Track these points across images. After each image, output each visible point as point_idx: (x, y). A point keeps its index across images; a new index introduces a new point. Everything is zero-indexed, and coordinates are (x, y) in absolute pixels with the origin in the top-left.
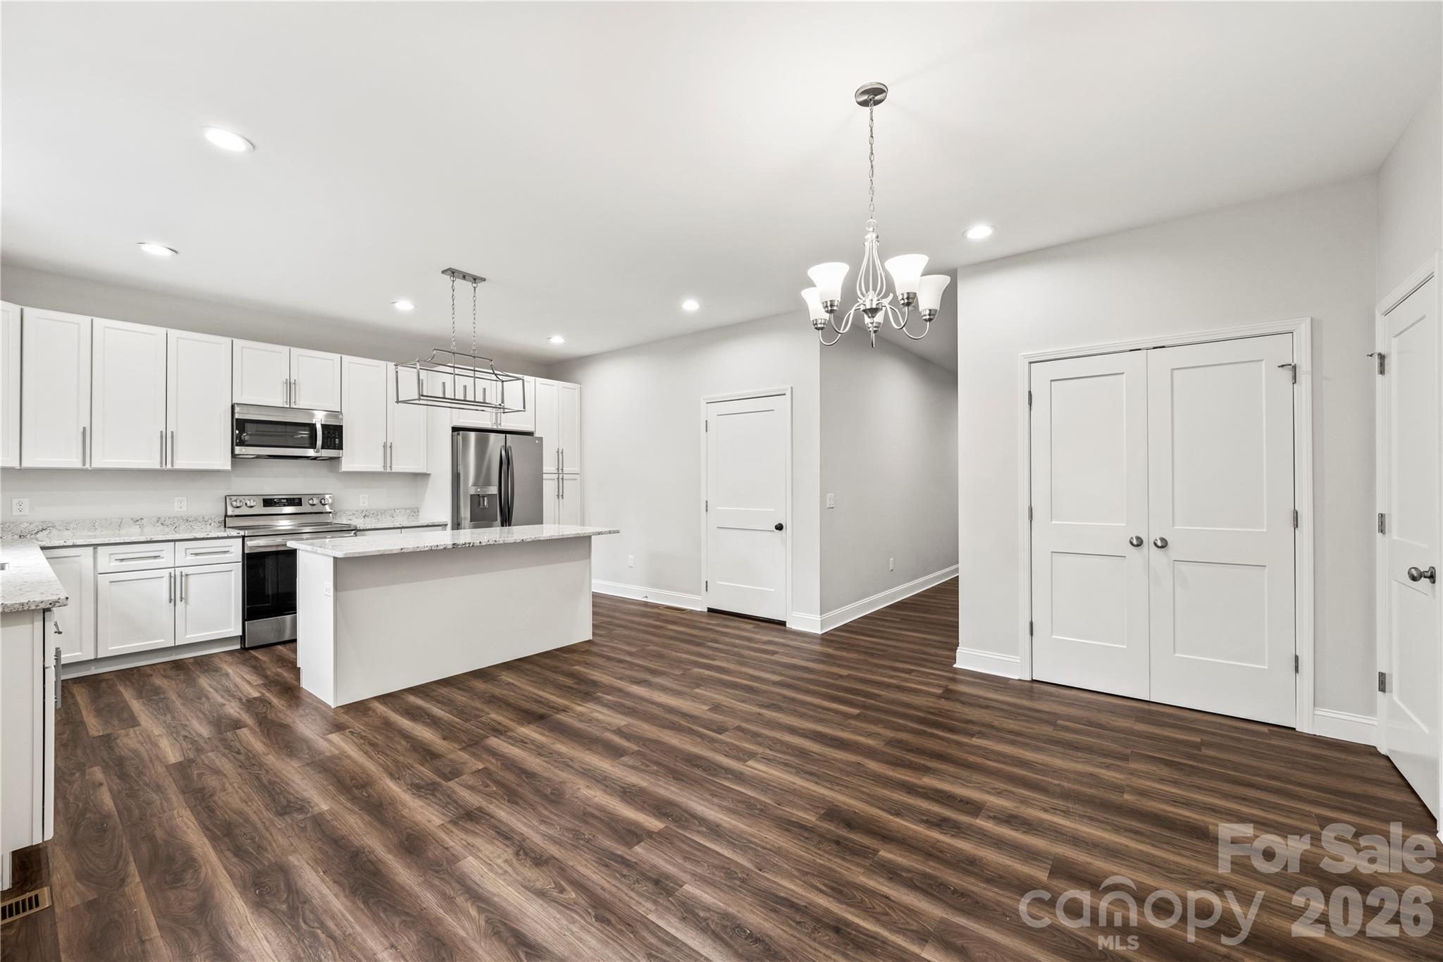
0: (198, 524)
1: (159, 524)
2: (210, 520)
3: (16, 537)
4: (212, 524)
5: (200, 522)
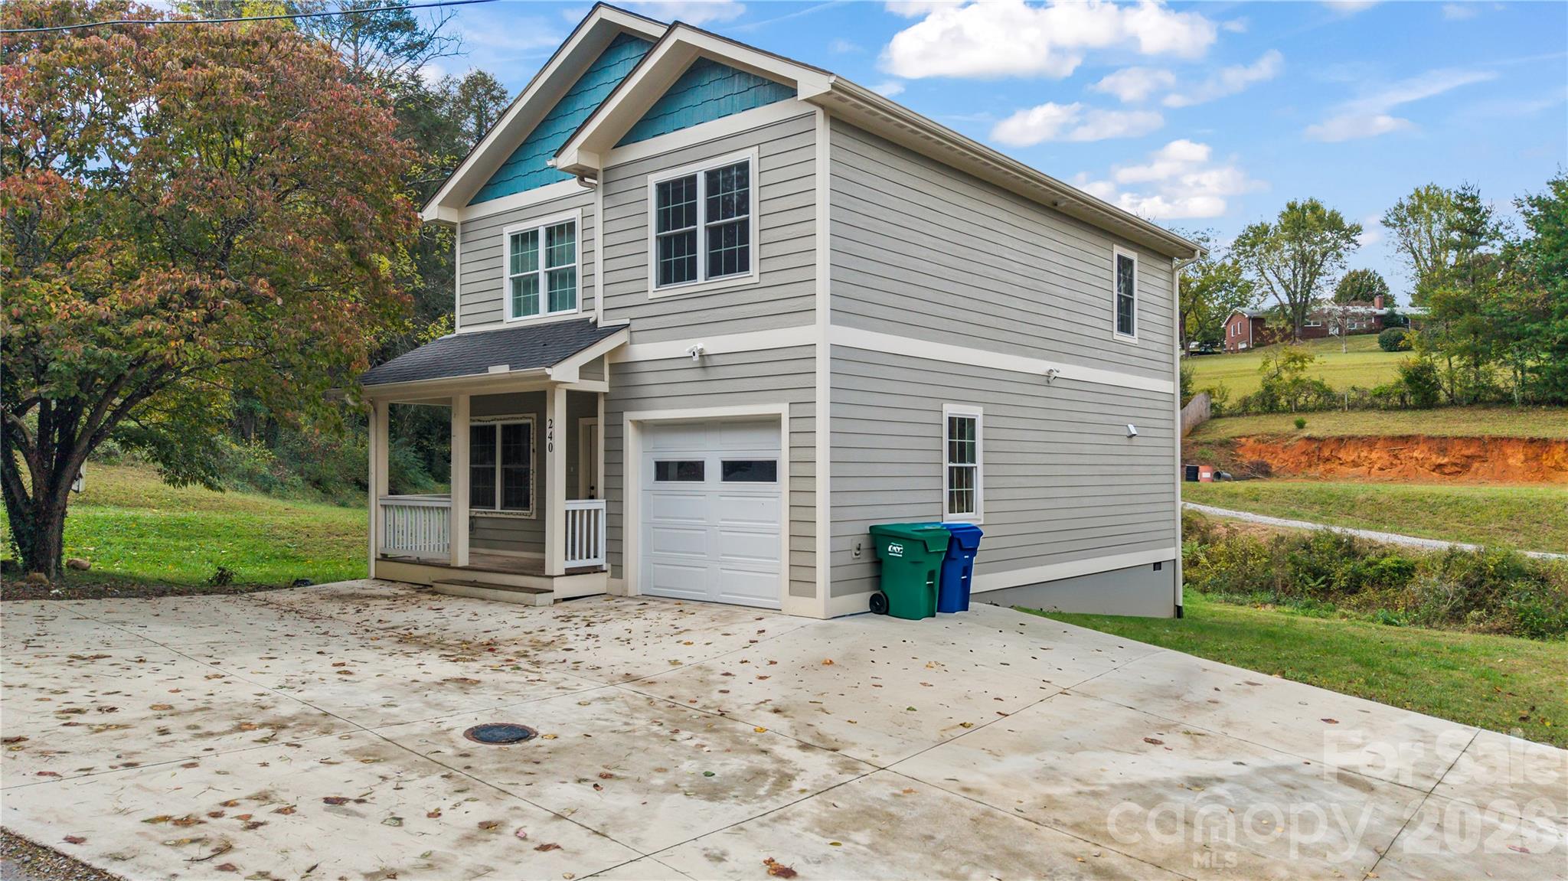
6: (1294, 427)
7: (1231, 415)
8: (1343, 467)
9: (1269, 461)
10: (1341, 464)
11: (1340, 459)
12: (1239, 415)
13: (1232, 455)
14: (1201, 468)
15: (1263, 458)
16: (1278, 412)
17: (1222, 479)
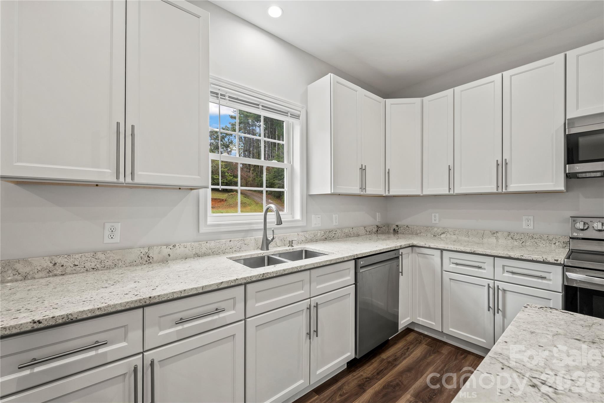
0: (542, 241)
1: (509, 238)
2: (554, 240)
3: (432, 236)
4: (557, 244)
5: (544, 240)
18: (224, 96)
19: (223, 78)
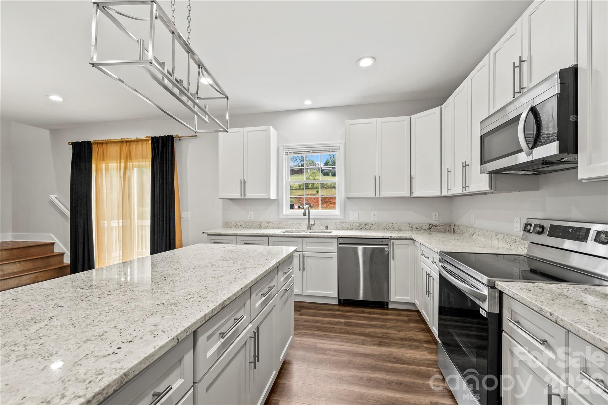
6: (316, 192)
7: (296, 189)
8: (332, 204)
9: (310, 203)
10: (331, 203)
11: (331, 202)
12: (298, 189)
13: (299, 201)
14: (294, 205)
15: (308, 201)
16: (309, 189)
17: (300, 209)
18: (291, 152)
19: (290, 144)
